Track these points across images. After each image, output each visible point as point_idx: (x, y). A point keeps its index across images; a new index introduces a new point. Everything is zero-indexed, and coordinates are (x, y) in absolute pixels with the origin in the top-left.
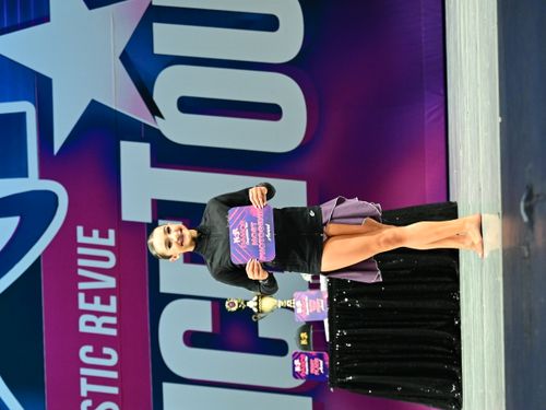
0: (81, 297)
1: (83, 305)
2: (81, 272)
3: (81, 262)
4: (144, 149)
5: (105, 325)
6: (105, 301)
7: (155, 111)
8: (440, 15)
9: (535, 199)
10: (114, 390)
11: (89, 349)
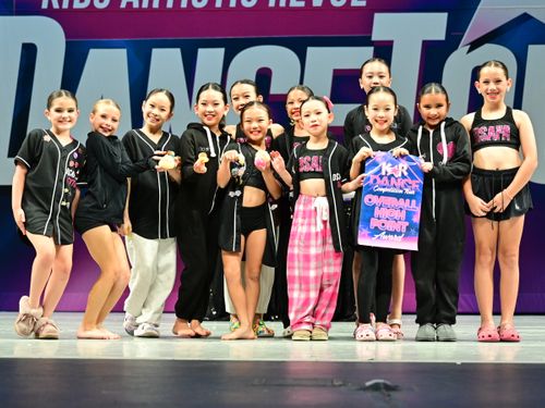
4: (443, 38)
9: (386, 393)
10: (218, 4)
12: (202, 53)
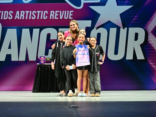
0: (58, 11)
1: (56, 12)
2: (63, 11)
3: (66, 11)
4: (90, 26)
5: (52, 16)
6: (57, 17)
7: (98, 28)
8: (117, 89)
10: (38, 18)
11: (47, 13)
12: (34, 30)
